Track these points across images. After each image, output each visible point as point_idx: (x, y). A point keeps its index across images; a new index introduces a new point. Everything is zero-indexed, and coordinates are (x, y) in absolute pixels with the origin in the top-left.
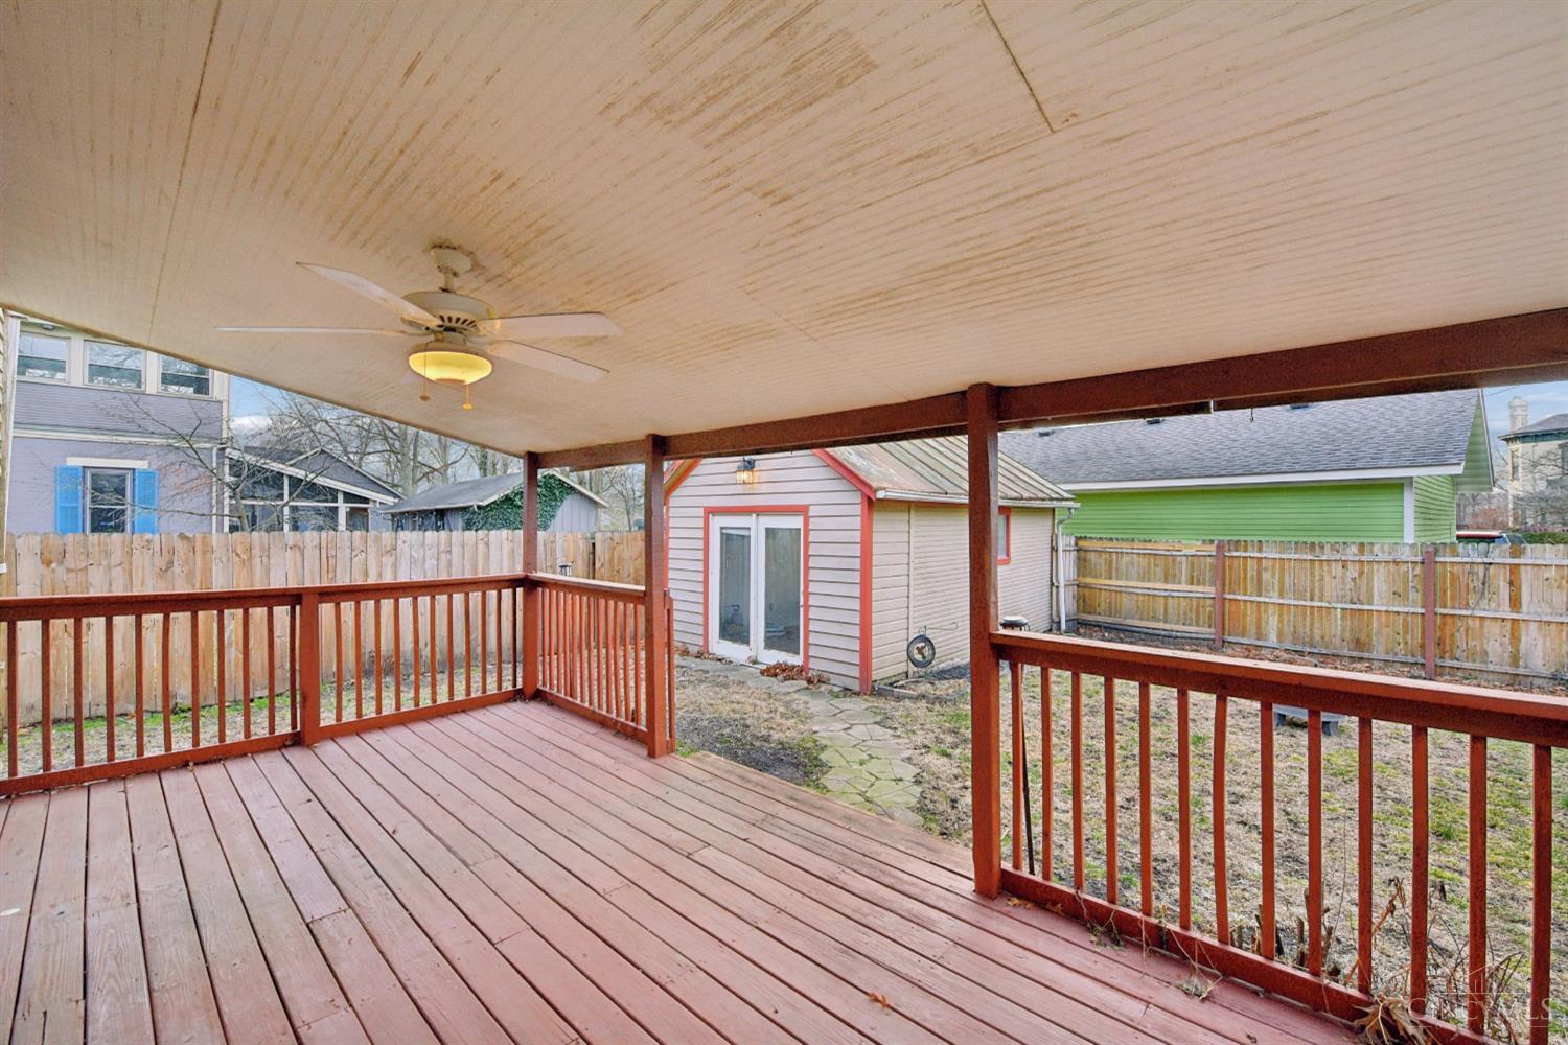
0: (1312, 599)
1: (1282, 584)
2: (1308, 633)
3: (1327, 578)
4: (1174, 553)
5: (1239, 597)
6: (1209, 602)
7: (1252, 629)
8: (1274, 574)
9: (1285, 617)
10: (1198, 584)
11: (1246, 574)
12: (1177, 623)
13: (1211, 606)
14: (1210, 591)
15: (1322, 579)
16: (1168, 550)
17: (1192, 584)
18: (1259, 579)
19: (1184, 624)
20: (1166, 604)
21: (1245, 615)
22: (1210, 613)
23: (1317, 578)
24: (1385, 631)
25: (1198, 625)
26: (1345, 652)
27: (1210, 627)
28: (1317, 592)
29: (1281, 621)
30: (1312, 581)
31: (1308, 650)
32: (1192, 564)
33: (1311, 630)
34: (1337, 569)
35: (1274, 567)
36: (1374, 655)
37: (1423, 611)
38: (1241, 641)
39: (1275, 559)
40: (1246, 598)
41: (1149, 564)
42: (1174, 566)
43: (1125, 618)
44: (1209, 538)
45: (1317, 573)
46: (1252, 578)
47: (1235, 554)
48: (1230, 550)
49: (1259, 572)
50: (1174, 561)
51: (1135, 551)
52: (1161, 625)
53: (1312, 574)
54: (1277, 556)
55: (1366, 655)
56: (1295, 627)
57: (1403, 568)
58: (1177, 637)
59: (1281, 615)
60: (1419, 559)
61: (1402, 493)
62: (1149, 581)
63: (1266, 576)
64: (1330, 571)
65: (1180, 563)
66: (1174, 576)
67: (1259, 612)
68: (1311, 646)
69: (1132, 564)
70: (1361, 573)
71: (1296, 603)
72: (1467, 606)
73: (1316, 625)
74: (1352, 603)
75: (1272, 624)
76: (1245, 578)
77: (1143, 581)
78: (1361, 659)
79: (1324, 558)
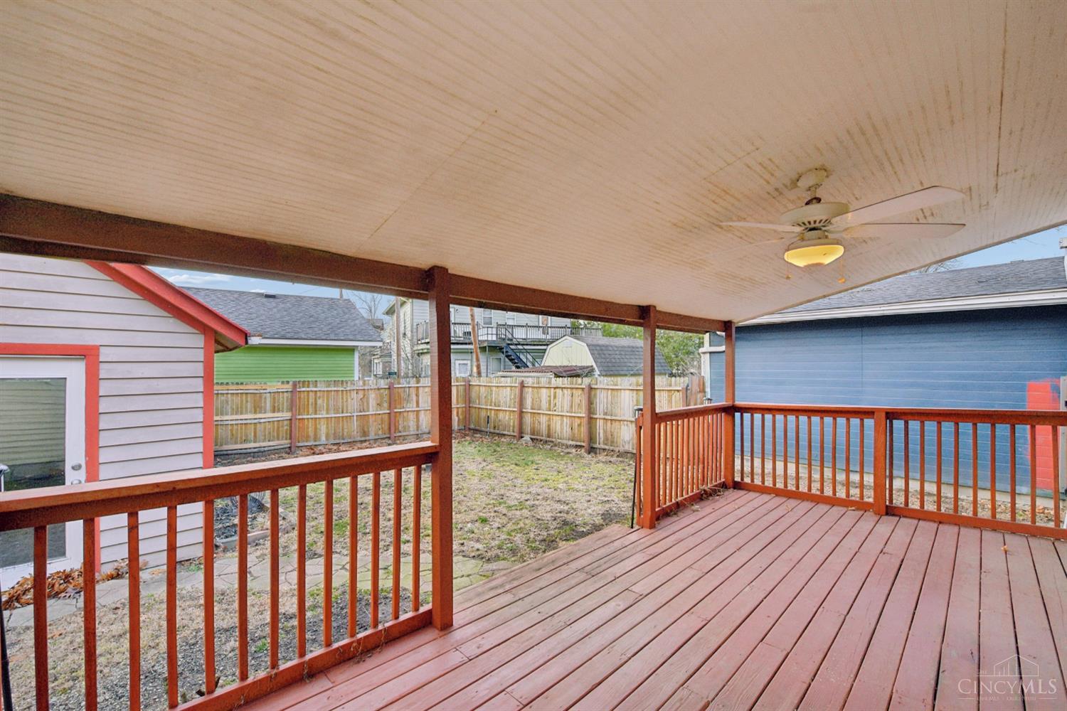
0: (343, 413)
1: (328, 405)
2: (341, 434)
3: (349, 400)
4: (262, 391)
5: (305, 417)
6: (286, 423)
7: (311, 433)
8: (324, 400)
9: (330, 425)
10: (279, 411)
11: (308, 401)
12: (264, 441)
13: (287, 425)
14: (288, 415)
15: (347, 401)
16: (257, 390)
17: (274, 412)
18: (316, 404)
19: (269, 441)
20: (255, 429)
21: (308, 428)
22: (287, 429)
23: (345, 400)
24: (375, 424)
25: (278, 439)
26: (359, 439)
27: (286, 439)
28: (345, 408)
29: (327, 428)
30: (343, 402)
31: (343, 441)
32: (274, 398)
33: (343, 430)
34: (354, 394)
35: (323, 396)
36: (370, 438)
37: (388, 412)
38: (306, 444)
39: (324, 391)
40: (309, 417)
41: (242, 401)
42: (261, 401)
43: (221, 445)
44: (285, 380)
45: (344, 398)
46: (312, 404)
47: (304, 389)
48: (300, 387)
49: (316, 399)
50: (261, 397)
51: (230, 392)
52: (252, 445)
53: (342, 398)
54: (326, 389)
55: (367, 438)
56: (335, 430)
57: (382, 391)
58: (265, 451)
59: (327, 424)
60: (387, 387)
61: (354, 354)
62: (241, 414)
63: (319, 402)
64: (350, 396)
65: (265, 398)
66: (261, 408)
67: (316, 425)
68: (343, 439)
69: (227, 402)
70: (364, 396)
71: (335, 416)
72: (403, 408)
73: (345, 427)
74: (361, 412)
75: (323, 429)
76: (308, 404)
77: (236, 414)
78: (365, 441)
79: (348, 389)
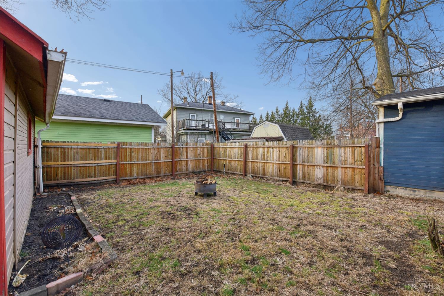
0: (146, 161)
1: (138, 157)
2: (145, 173)
3: (150, 154)
4: (99, 147)
5: (125, 163)
6: (113, 166)
7: (128, 173)
8: (135, 153)
9: (139, 168)
10: (109, 159)
11: (126, 154)
12: (100, 176)
13: (114, 168)
14: (114, 161)
15: (148, 154)
16: (96, 146)
17: (106, 159)
18: (131, 155)
19: (103, 176)
20: (95, 169)
21: (126, 169)
22: (114, 170)
23: (147, 154)
24: (164, 167)
25: (109, 176)
26: (155, 175)
27: (114, 176)
28: (147, 159)
29: (138, 169)
30: (146, 155)
31: (146, 177)
32: (106, 152)
33: (146, 170)
34: (152, 151)
35: (135, 151)
36: (162, 175)
37: (171, 161)
38: (125, 178)
39: (136, 148)
40: (127, 163)
41: (86, 153)
42: (98, 153)
43: (74, 179)
44: (113, 141)
45: (147, 152)
46: (129, 155)
47: (124, 147)
48: (121, 146)
49: (131, 153)
50: (98, 151)
51: (79, 147)
52: (93, 179)
53: (146, 152)
54: (136, 147)
55: (160, 175)
56: (142, 170)
57: (168, 149)
58: (101, 182)
59: (138, 167)
60: (171, 147)
61: (151, 130)
62: (86, 160)
63: (133, 154)
65: (101, 152)
66: (98, 157)
67: (131, 167)
68: (146, 175)
69: (77, 153)
70: (158, 151)
71: (142, 162)
72: (179, 159)
73: (148, 169)
74: (156, 160)
75: (135, 170)
76: (126, 156)
77: (83, 160)
78: (159, 177)
79: (149, 147)
